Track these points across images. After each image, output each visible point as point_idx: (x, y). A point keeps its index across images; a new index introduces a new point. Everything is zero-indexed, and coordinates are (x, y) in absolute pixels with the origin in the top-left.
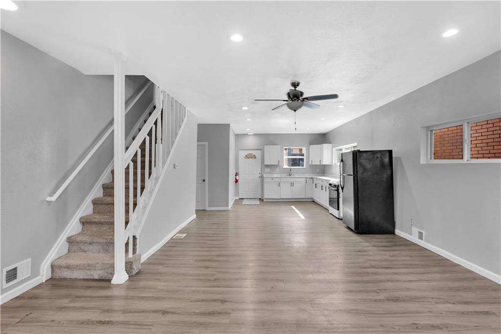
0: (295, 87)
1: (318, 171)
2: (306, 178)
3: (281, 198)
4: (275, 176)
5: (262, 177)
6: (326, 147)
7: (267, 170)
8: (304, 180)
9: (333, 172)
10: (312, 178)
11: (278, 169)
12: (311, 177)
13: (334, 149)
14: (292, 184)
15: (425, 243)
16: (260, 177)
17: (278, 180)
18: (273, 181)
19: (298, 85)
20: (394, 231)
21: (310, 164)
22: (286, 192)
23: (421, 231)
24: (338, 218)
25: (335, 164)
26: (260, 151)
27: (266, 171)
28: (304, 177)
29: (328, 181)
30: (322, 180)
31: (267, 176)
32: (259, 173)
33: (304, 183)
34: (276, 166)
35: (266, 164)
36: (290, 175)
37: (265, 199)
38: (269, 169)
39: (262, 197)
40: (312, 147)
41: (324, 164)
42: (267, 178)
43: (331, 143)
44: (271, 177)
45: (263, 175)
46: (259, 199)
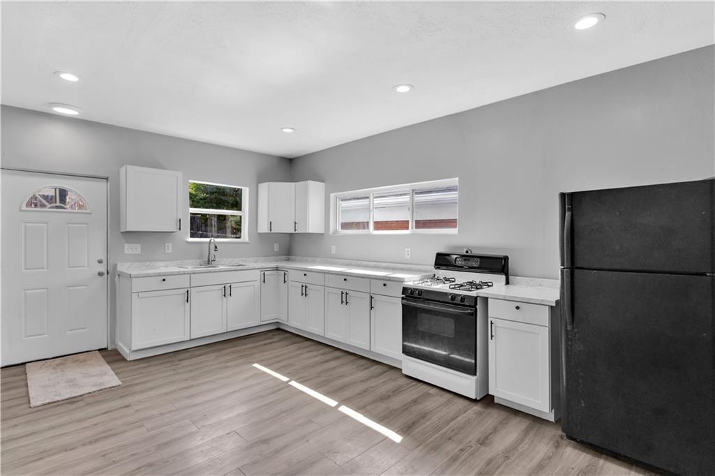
2: (262, 269)
4: (162, 267)
5: (111, 275)
7: (131, 249)
8: (257, 275)
9: (333, 252)
10: (277, 269)
11: (169, 248)
12: (274, 265)
13: (332, 195)
14: (227, 291)
16: (100, 274)
17: (184, 282)
18: (164, 286)
21: (263, 228)
25: (336, 231)
26: (102, 185)
27: (126, 252)
28: (256, 265)
29: (385, 282)
30: (346, 277)
31: (133, 273)
32: (100, 262)
33: (257, 284)
34: (164, 235)
35: (128, 230)
36: (209, 262)
37: (128, 351)
38: (138, 247)
39: (113, 342)
40: (264, 188)
41: (310, 231)
42: (138, 277)
43: (322, 181)
44: (159, 275)
45: (115, 266)
46: (99, 350)
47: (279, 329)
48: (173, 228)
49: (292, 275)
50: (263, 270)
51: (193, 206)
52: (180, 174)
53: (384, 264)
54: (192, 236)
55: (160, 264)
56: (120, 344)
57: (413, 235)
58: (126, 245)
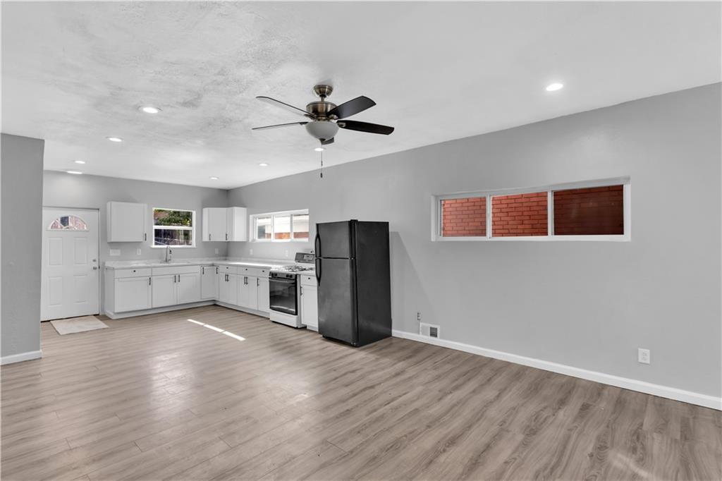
0: (323, 95)
1: (217, 251)
3: (154, 307)
4: (134, 264)
5: (101, 269)
6: (239, 213)
7: (114, 253)
8: (198, 269)
9: (251, 254)
10: (213, 265)
11: (139, 252)
12: (210, 263)
13: (251, 216)
14: (177, 279)
15: (441, 340)
16: (95, 268)
17: (148, 272)
18: (135, 274)
19: (329, 93)
20: (391, 332)
21: (206, 239)
22: (166, 295)
23: (433, 326)
24: (297, 328)
25: (254, 240)
26: (96, 214)
27: (111, 255)
28: (199, 263)
29: (264, 270)
30: (247, 268)
31: (115, 266)
32: (94, 261)
33: (198, 275)
34: (135, 245)
35: (113, 240)
36: (166, 261)
37: (112, 314)
38: (119, 251)
39: (103, 309)
40: (206, 210)
41: (235, 240)
42: (118, 269)
43: (245, 207)
44: (131, 268)
45: (104, 263)
46: (94, 315)
47: (215, 305)
48: (141, 239)
49: (221, 269)
50: (203, 266)
51: (157, 224)
52: (146, 205)
53: (276, 261)
54: (156, 244)
55: (133, 262)
56: (108, 311)
57: (291, 242)
58: (111, 251)
